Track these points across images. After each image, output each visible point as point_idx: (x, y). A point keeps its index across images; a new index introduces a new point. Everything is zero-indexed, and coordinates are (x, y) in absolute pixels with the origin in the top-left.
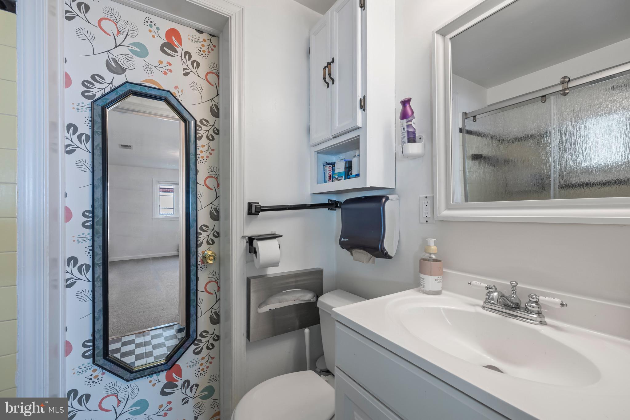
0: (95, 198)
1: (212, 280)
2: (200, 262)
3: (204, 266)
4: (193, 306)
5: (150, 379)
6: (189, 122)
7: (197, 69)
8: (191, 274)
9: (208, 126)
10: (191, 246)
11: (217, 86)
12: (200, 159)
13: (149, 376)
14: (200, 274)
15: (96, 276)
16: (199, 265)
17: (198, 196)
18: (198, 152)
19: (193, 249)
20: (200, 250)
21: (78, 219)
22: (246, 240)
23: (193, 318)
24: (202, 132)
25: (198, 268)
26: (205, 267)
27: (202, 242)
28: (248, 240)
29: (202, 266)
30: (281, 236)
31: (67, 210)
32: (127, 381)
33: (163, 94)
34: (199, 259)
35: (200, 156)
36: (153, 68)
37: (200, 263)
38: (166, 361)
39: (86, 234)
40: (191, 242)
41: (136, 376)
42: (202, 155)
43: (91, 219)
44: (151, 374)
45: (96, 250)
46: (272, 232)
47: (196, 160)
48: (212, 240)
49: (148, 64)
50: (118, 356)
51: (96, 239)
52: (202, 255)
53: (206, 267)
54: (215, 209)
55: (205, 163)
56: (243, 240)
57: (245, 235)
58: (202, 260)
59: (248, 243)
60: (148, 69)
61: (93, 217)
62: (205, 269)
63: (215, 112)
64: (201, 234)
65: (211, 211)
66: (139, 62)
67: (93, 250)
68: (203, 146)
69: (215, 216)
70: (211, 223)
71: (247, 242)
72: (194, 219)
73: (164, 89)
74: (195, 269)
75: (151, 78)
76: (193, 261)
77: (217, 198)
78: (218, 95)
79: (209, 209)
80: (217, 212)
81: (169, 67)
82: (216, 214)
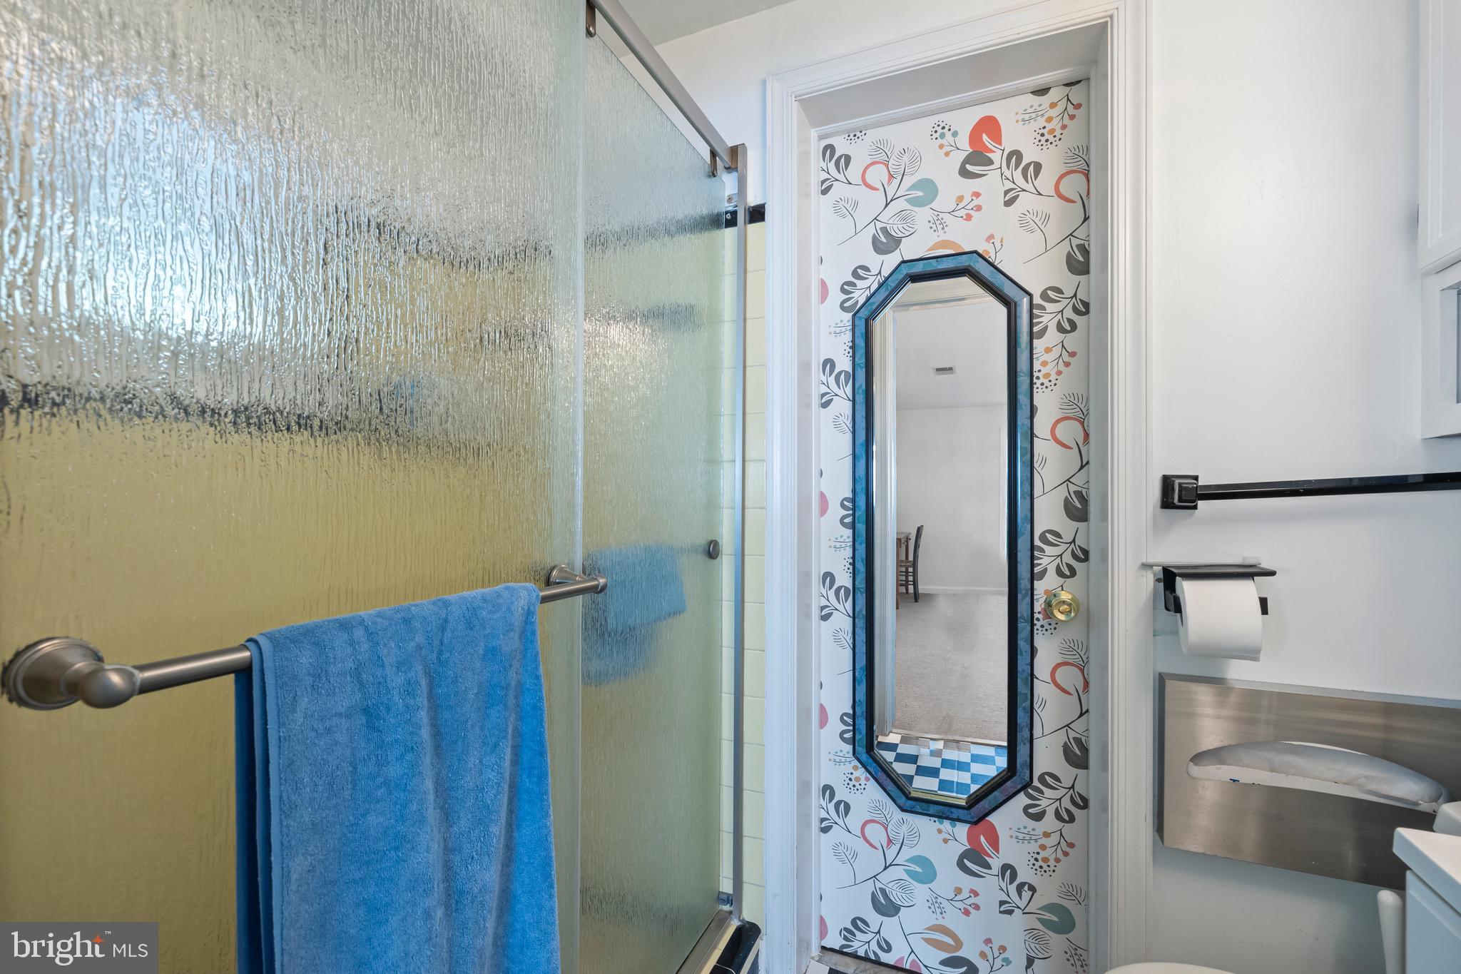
0: (857, 477)
1: (1070, 661)
2: (1039, 613)
3: (1050, 624)
4: (1024, 708)
5: (937, 825)
6: (1015, 303)
7: (1036, 178)
8: (1020, 636)
9: (1060, 301)
10: (1019, 575)
11: (1084, 199)
12: (1042, 380)
13: (936, 819)
14: (1039, 641)
15: (857, 609)
16: (1038, 620)
17: (1036, 465)
18: (1037, 366)
19: (1024, 583)
20: (1041, 587)
21: (836, 512)
22: (1155, 575)
23: (1023, 734)
24: (1045, 319)
25: (1035, 628)
26: (1052, 627)
27: (1045, 570)
28: (1162, 576)
29: (1045, 622)
30: (1272, 573)
31: (823, 497)
32: (903, 810)
33: (963, 262)
34: (1038, 607)
35: (1040, 375)
36: (947, 217)
37: (1040, 616)
38: (967, 803)
39: (845, 537)
40: (1019, 566)
41: (914, 807)
42: (1045, 371)
43: (851, 512)
44: (941, 817)
45: (857, 565)
46: (1244, 558)
47: (1032, 384)
48: (1069, 566)
49: (936, 213)
50: (889, 756)
51: (857, 546)
52: (1044, 598)
53: (1055, 629)
54: (1079, 494)
55: (1053, 387)
56: (1144, 573)
57: (1151, 560)
58: (1045, 609)
59: (1162, 585)
60: (938, 223)
61: (854, 509)
62: (1053, 631)
63: (1080, 263)
64: (1043, 551)
65: (1066, 500)
66: (922, 215)
67: (853, 564)
68: (1048, 350)
69: (1078, 509)
70: (1067, 528)
71: (1158, 580)
72: (1027, 516)
73: (966, 250)
74: (1029, 628)
75: (943, 237)
76: (1023, 609)
77: (1082, 467)
78: (1086, 219)
79: (1062, 493)
80: (1084, 500)
81: (976, 202)
82: (1079, 506)
